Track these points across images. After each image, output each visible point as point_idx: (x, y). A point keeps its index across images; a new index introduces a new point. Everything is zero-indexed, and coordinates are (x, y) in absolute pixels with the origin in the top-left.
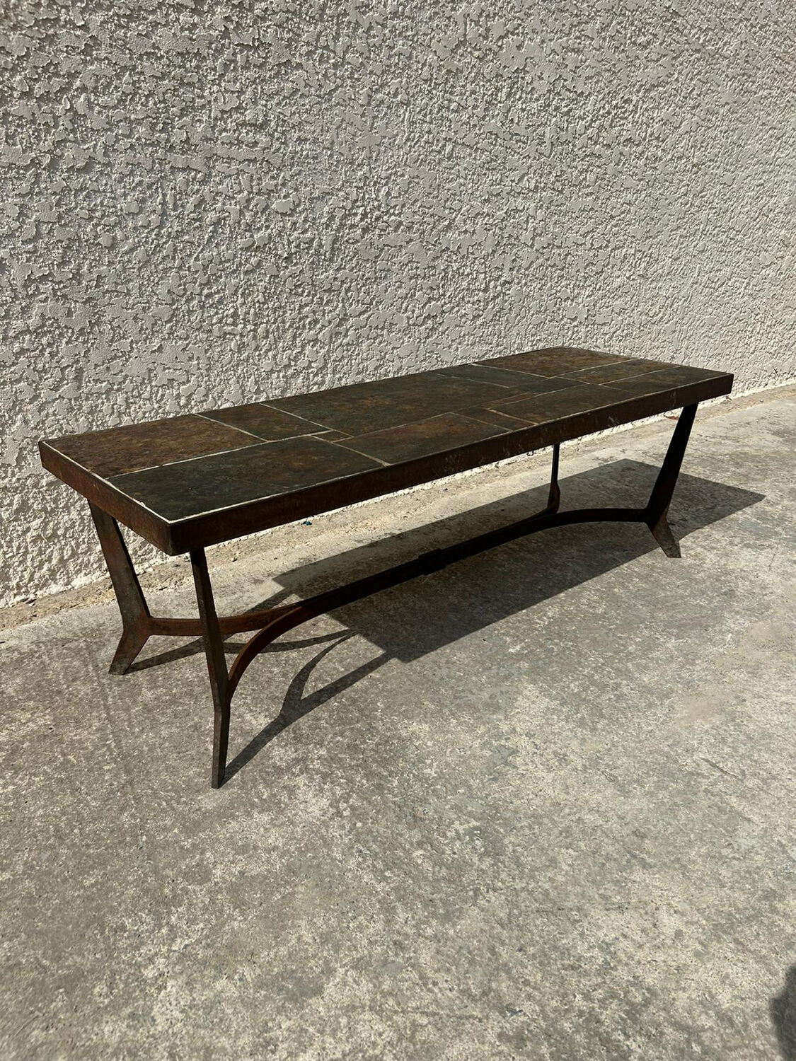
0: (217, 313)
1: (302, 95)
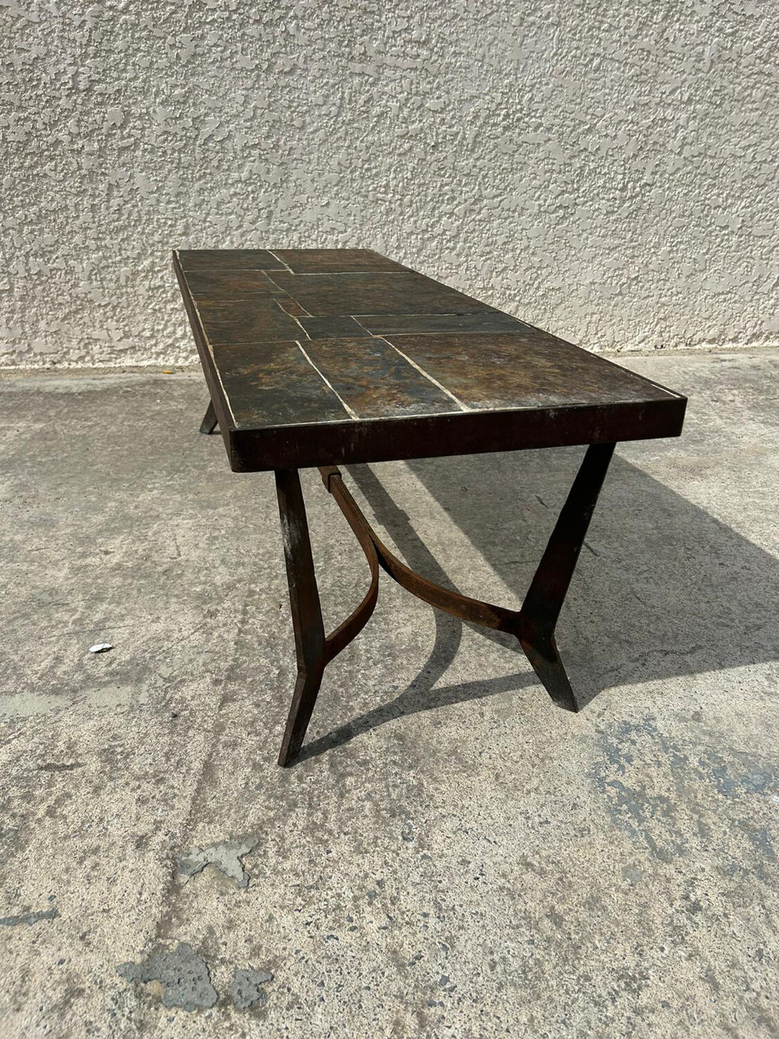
0: (373, 183)
1: (461, 19)
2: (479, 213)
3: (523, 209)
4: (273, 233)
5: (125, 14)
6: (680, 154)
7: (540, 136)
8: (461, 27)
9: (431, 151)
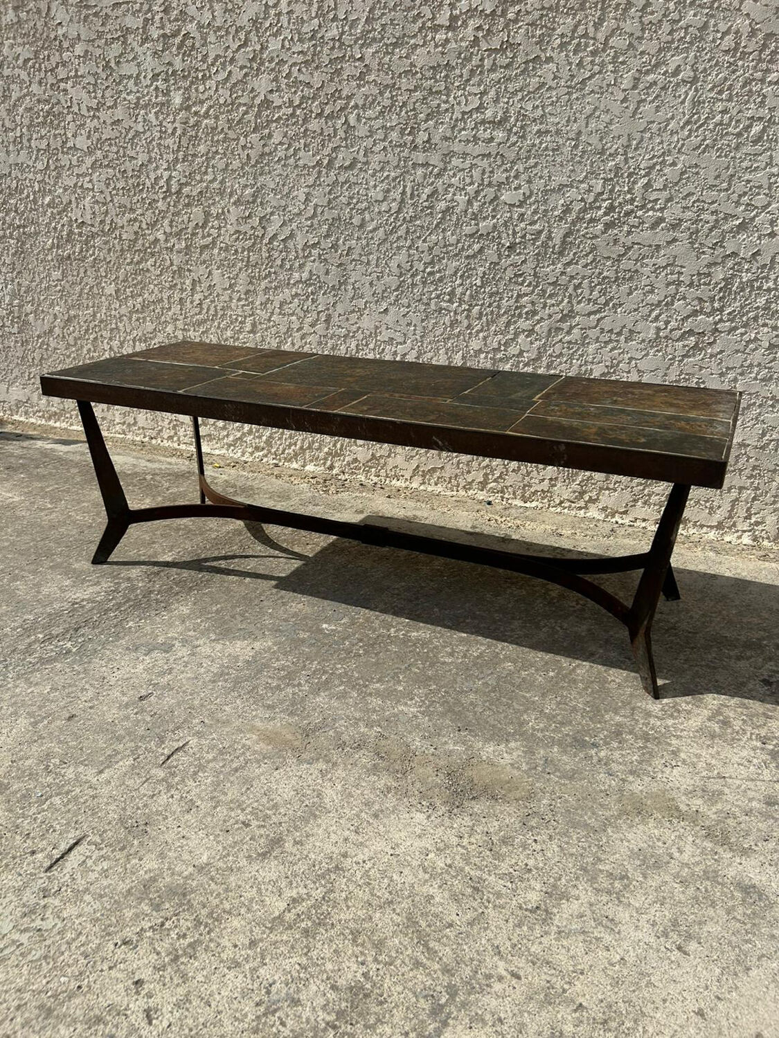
0: (436, 289)
3: (631, 332)
4: (331, 338)
8: (549, 98)
9: (507, 253)
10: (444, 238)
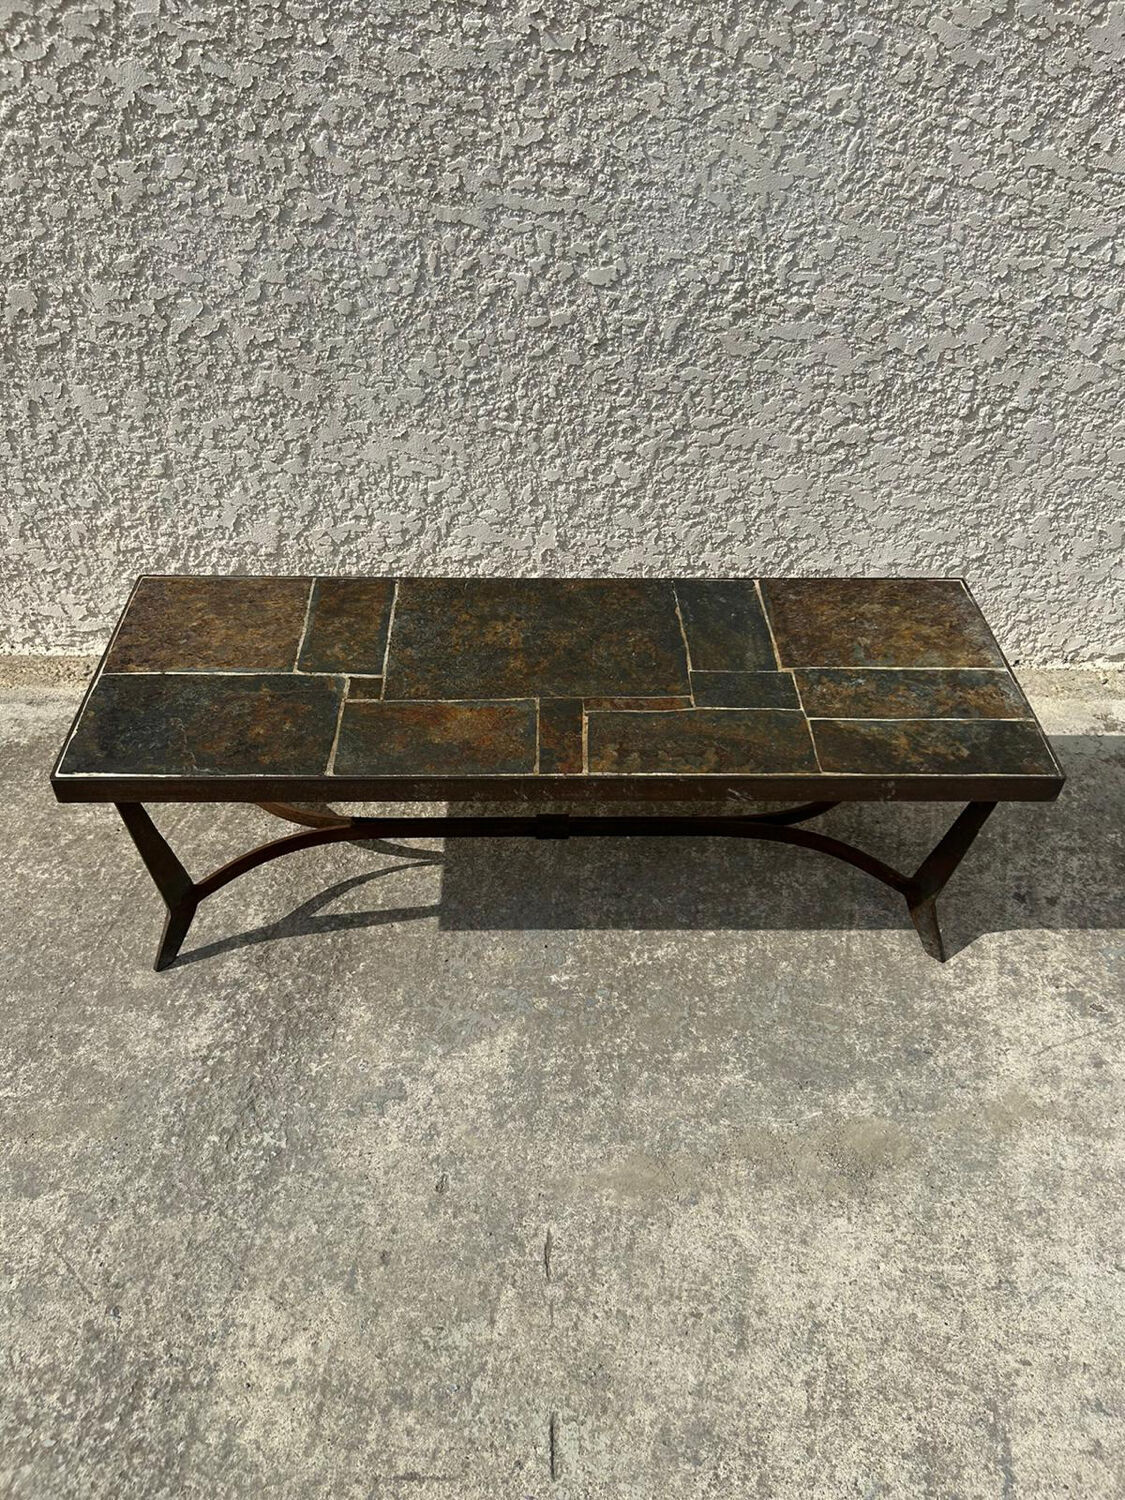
2: (683, 452)
3: (766, 447)
4: (314, 477)
5: (10, 127)
6: (1095, 358)
7: (808, 326)
8: (653, 133)
9: (593, 352)
10: (494, 332)
